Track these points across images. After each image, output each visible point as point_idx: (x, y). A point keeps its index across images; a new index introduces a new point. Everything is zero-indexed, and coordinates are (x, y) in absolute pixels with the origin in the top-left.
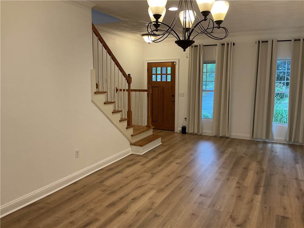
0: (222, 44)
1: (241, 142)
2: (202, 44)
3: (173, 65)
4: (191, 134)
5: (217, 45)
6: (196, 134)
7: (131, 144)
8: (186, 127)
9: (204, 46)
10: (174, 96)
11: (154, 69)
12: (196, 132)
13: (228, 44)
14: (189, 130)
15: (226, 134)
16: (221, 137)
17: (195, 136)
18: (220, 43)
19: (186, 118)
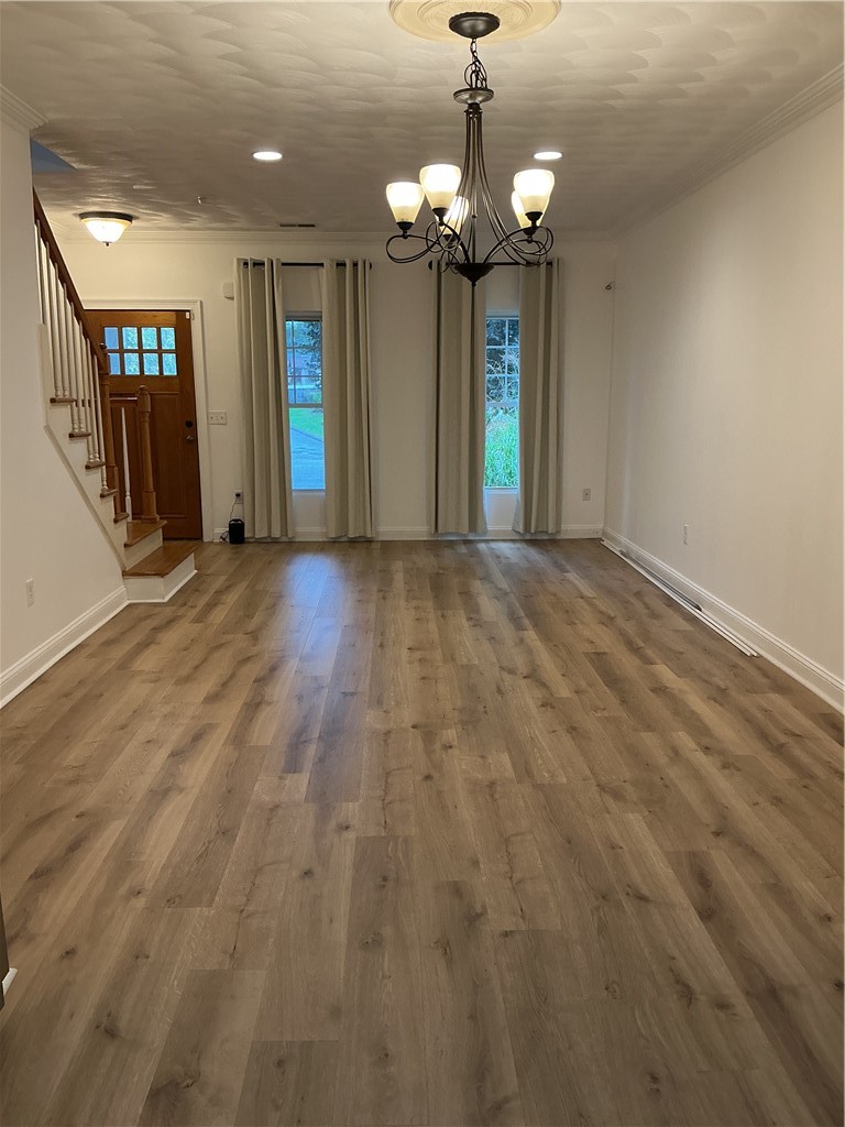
0: (338, 265)
1: (410, 546)
2: (278, 260)
3: (181, 322)
4: (259, 542)
5: (322, 265)
6: (275, 541)
7: (125, 574)
8: (243, 524)
9: (283, 264)
10: (191, 424)
11: (110, 334)
12: (276, 533)
13: (355, 265)
14: (256, 530)
15: (365, 531)
16: (353, 542)
17: (276, 548)
18: (332, 260)
19: (238, 495)
